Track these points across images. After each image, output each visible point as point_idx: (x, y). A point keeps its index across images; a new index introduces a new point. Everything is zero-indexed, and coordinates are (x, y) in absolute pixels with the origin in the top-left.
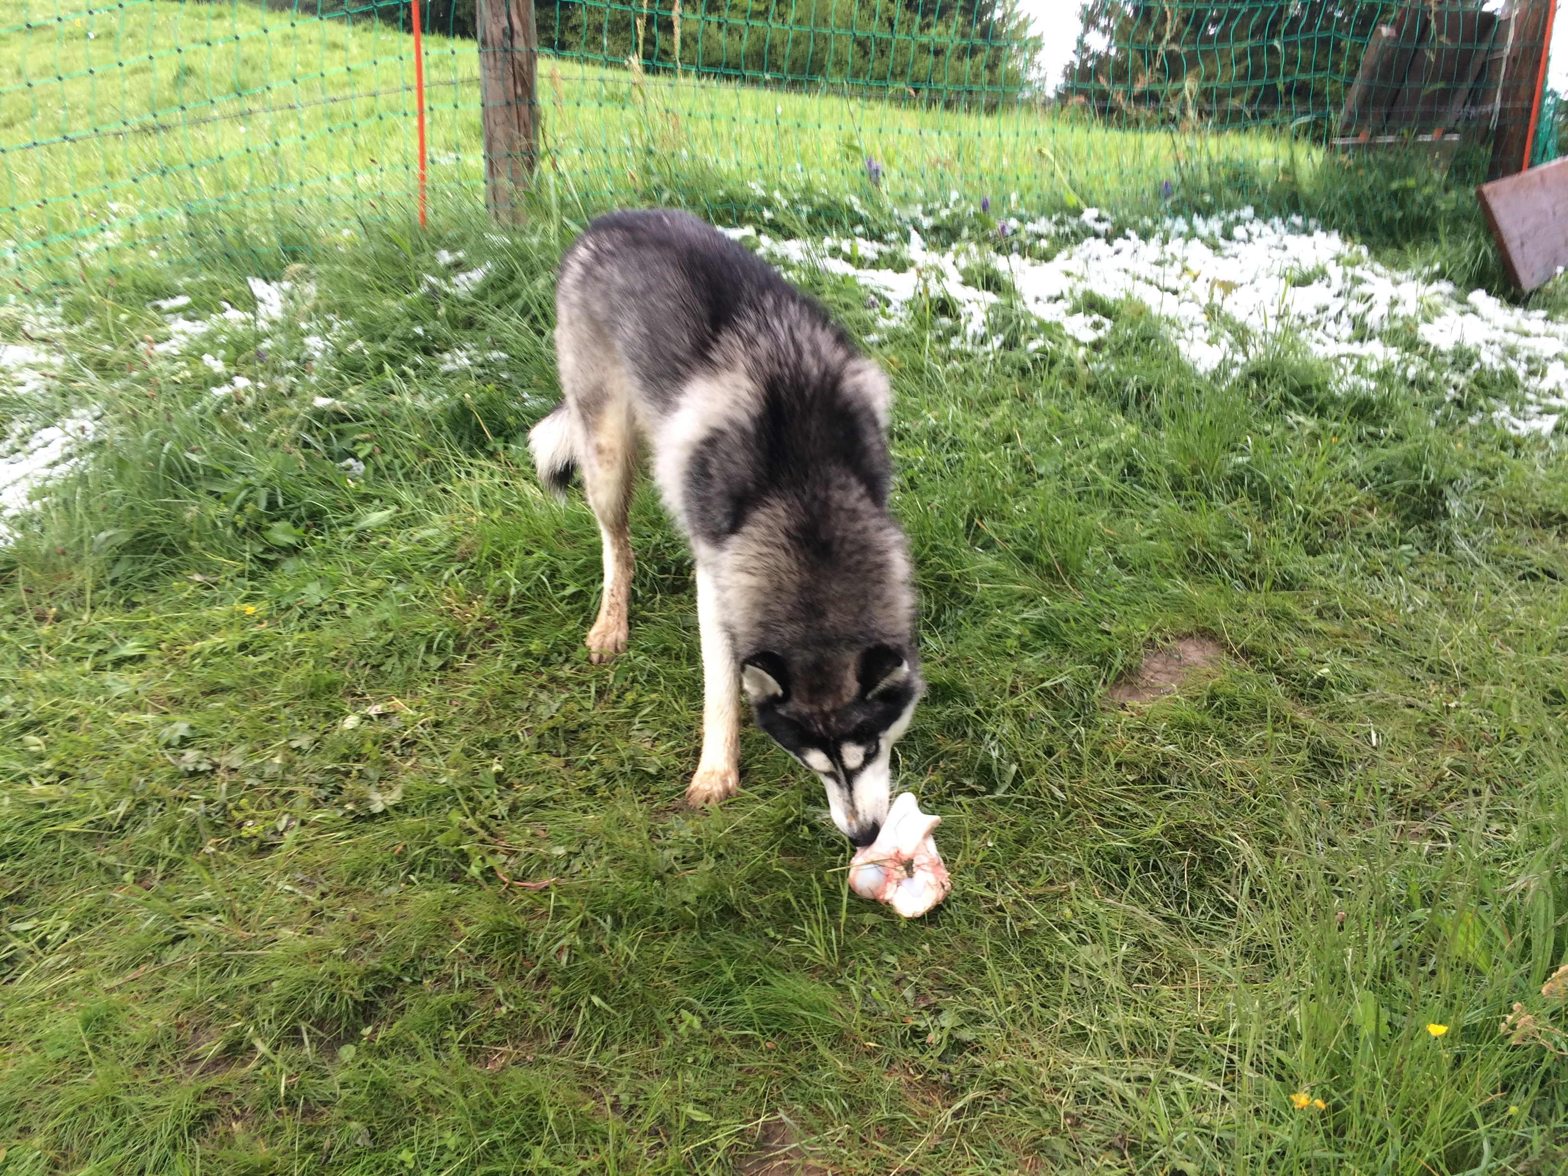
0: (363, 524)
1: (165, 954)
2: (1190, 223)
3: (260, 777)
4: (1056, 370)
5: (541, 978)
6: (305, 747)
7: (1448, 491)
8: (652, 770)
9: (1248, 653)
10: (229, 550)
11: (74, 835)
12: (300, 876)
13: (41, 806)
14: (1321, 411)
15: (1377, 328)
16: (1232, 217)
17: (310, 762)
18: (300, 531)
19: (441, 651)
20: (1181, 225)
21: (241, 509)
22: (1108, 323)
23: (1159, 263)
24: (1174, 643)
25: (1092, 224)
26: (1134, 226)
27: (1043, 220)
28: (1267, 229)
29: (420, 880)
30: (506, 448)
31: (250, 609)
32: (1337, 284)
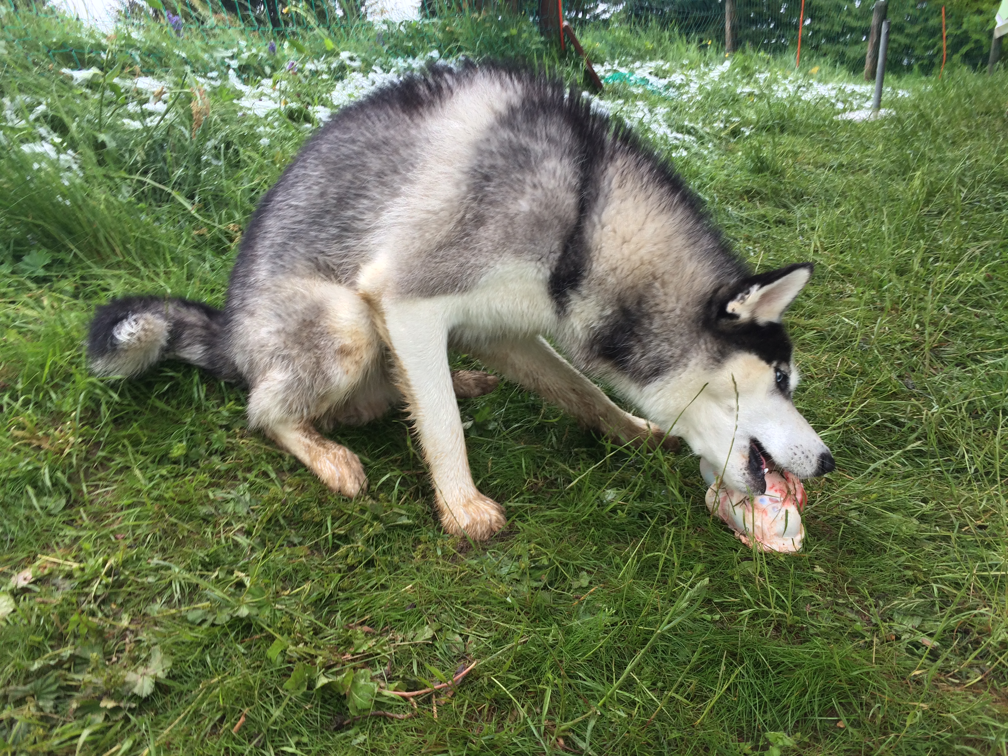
25: (348, 62)
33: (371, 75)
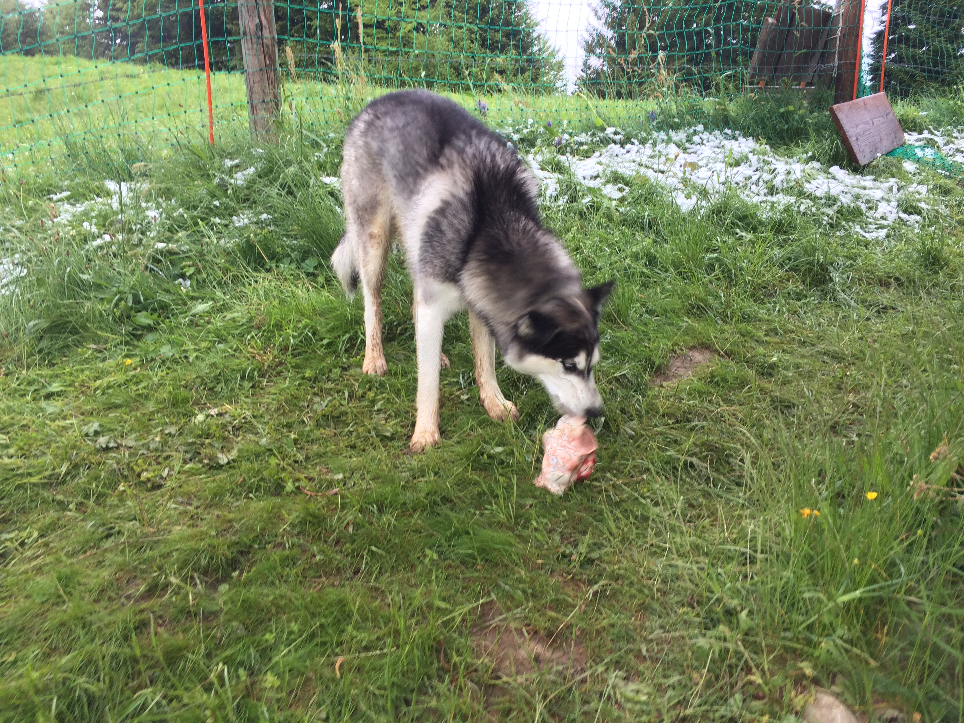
0: (193, 311)
1: (102, 544)
2: (667, 135)
3: (148, 449)
4: (601, 213)
5: (337, 542)
6: (173, 432)
7: (831, 268)
8: (388, 434)
9: (729, 354)
10: (111, 330)
11: (34, 485)
12: (180, 499)
13: (13, 470)
14: (754, 230)
15: (780, 187)
16: (691, 131)
17: (178, 441)
18: (155, 316)
19: (251, 378)
20: (662, 135)
21: (117, 305)
22: (627, 189)
23: (652, 157)
24: (685, 351)
25: (612, 136)
26: (636, 136)
27: (584, 135)
28: (712, 138)
29: (256, 497)
30: (277, 266)
31: (129, 361)
32: (755, 165)
33: (628, 146)
